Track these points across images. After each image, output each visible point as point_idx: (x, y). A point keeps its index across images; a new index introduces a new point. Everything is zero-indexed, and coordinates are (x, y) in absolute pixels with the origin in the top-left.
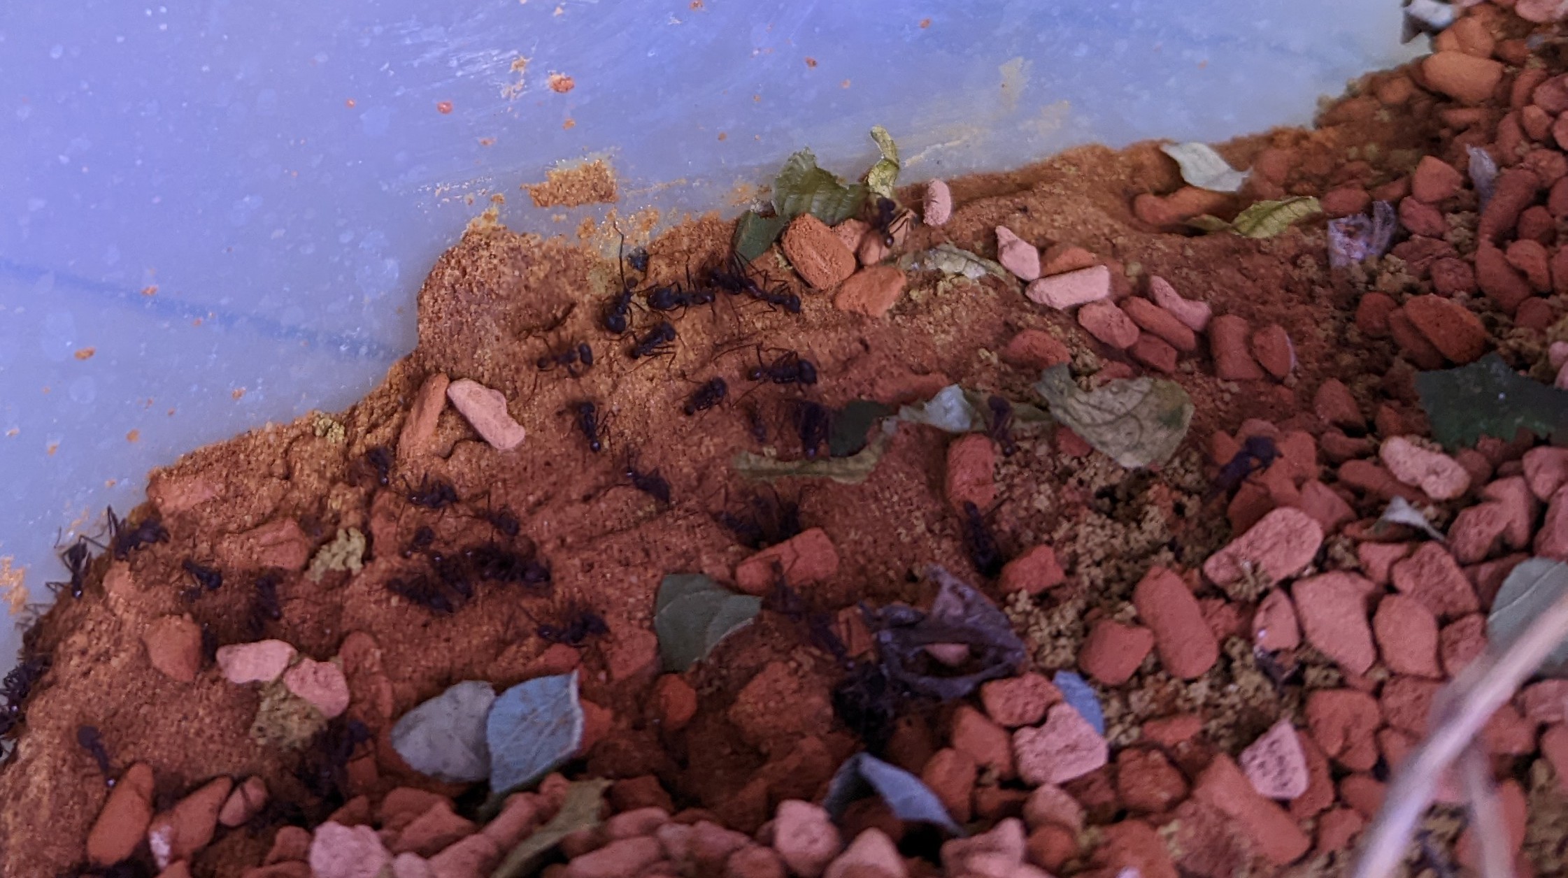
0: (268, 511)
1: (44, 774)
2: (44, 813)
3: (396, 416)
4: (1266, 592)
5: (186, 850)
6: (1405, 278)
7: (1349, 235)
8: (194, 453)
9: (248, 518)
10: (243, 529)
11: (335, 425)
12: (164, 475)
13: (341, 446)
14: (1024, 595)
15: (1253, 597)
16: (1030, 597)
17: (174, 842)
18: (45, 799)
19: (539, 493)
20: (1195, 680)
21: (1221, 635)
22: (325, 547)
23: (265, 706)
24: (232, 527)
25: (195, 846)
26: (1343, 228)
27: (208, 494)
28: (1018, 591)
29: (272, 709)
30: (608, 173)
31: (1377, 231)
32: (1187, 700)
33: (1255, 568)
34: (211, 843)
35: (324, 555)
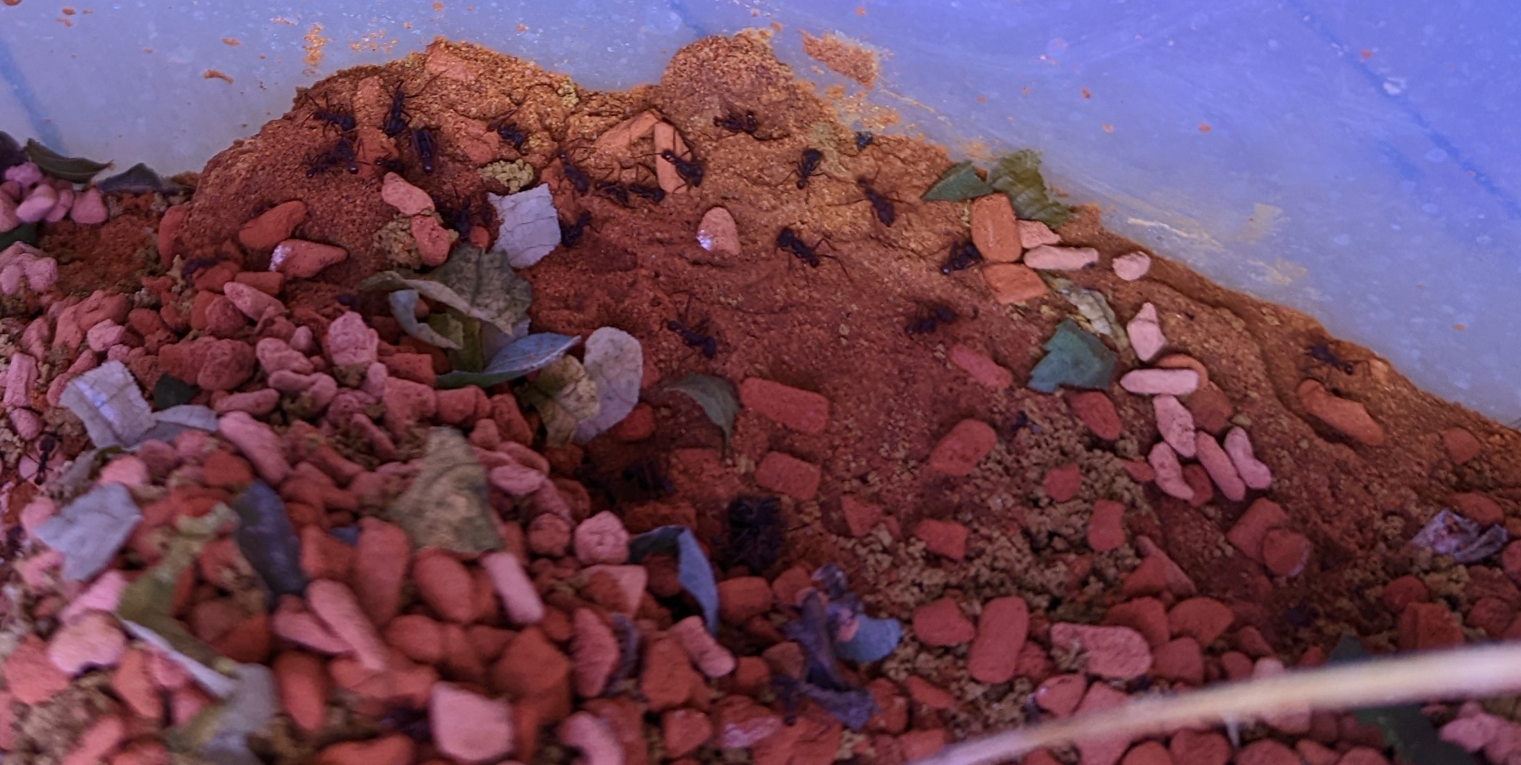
0: (489, 115)
1: (246, 165)
2: (232, 189)
3: (614, 118)
4: (1074, 672)
5: (291, 271)
6: (1455, 589)
7: (1450, 530)
8: (472, 47)
9: (474, 110)
10: (466, 114)
11: (574, 95)
12: (443, 45)
13: (567, 111)
14: (921, 545)
15: (1064, 666)
16: (925, 549)
17: (288, 260)
18: (238, 181)
19: (667, 235)
20: (977, 682)
21: (1021, 671)
22: (502, 162)
23: (391, 225)
24: (461, 108)
25: (298, 272)
26: (1449, 522)
27: (461, 77)
28: (920, 540)
29: (393, 231)
30: (874, 65)
31: (1476, 545)
32: (961, 689)
33: (1081, 652)
34: (308, 279)
35: (498, 167)
